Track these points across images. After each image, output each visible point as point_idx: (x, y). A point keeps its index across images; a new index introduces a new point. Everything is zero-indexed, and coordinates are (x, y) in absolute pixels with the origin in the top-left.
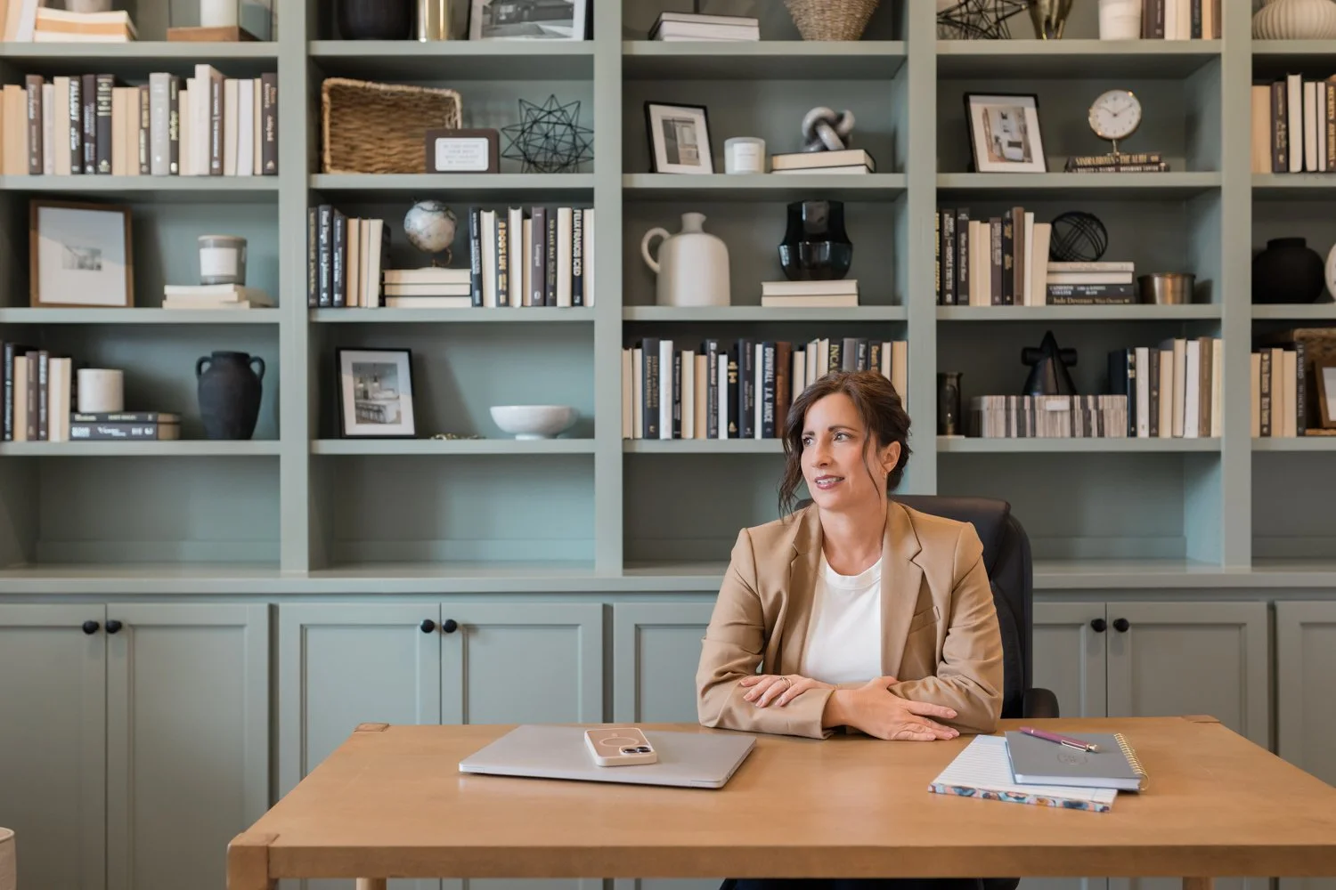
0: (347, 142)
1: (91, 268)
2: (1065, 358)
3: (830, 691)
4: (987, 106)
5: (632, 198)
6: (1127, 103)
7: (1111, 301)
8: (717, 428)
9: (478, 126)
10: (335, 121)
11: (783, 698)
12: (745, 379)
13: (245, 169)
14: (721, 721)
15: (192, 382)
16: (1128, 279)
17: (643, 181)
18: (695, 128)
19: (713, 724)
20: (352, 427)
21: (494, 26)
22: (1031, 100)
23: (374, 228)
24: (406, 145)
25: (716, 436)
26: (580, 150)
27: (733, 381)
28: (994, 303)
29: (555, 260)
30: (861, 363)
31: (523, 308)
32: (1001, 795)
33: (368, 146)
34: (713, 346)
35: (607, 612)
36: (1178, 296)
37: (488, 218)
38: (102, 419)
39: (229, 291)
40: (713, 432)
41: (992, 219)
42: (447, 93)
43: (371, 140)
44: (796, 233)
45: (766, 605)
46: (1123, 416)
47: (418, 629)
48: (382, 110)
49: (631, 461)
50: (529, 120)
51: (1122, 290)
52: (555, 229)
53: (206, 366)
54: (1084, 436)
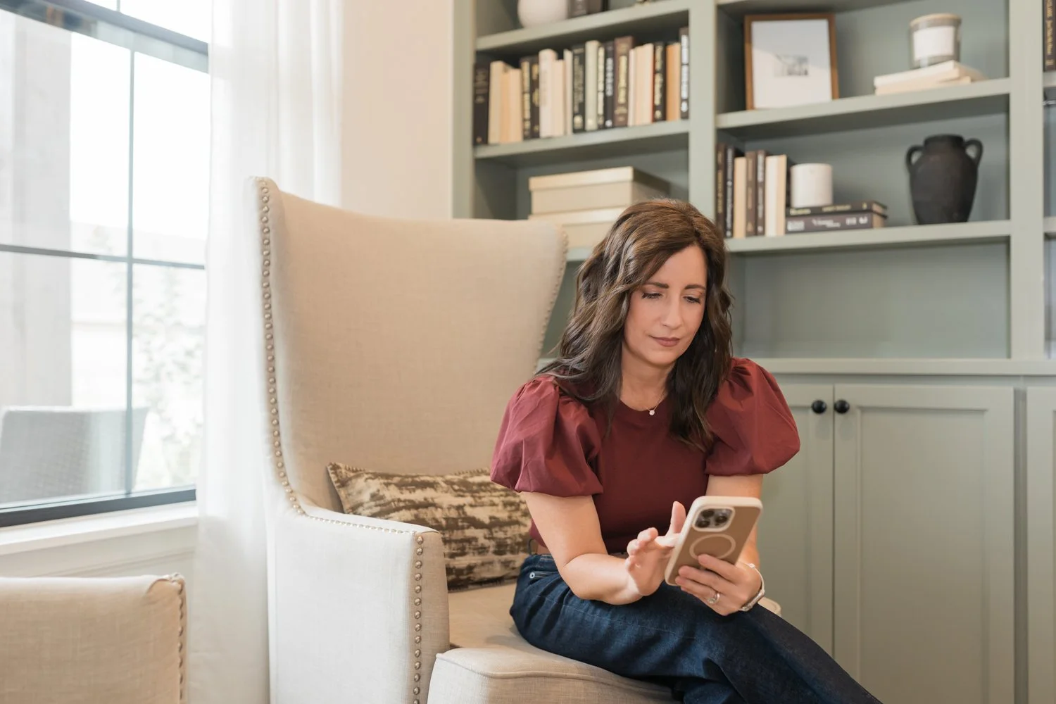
1: (800, 74)
38: (817, 212)
39: (949, 69)
53: (915, 158)
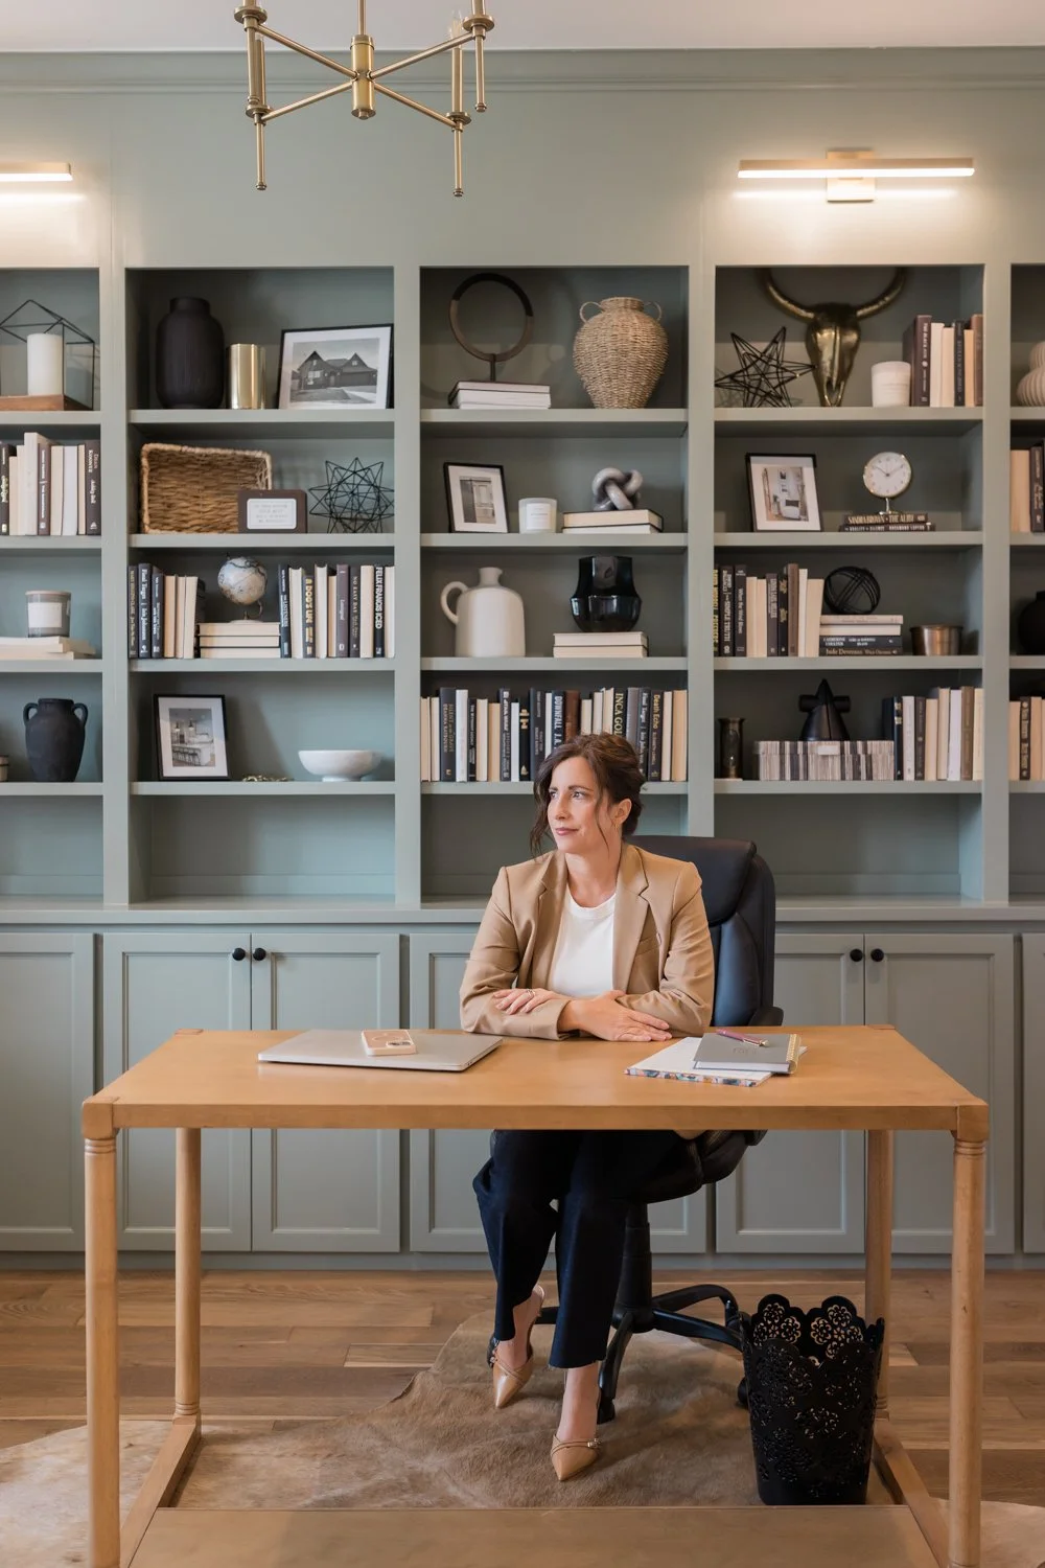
0: (165, 500)
2: (838, 704)
3: (565, 1002)
4: (766, 466)
5: (429, 556)
6: (898, 464)
7: (880, 652)
8: (509, 771)
9: (288, 485)
10: (154, 481)
11: (527, 1007)
12: (536, 725)
13: (70, 530)
14: (478, 1027)
15: (20, 727)
16: (896, 631)
17: (440, 540)
18: (490, 486)
19: (472, 1029)
20: (169, 769)
21: (302, 391)
22: (809, 460)
23: (189, 584)
24: (220, 503)
25: (509, 779)
26: (383, 509)
27: (524, 727)
28: (770, 655)
29: (359, 614)
30: (644, 711)
31: (328, 660)
32: (678, 1076)
33: (184, 504)
34: (506, 694)
35: (404, 941)
36: (946, 646)
37: (296, 575)
39: (55, 643)
40: (506, 775)
41: (768, 575)
42: (258, 454)
43: (187, 498)
44: (586, 588)
45: (519, 931)
46: (891, 760)
47: (231, 957)
48: (197, 470)
49: (429, 802)
50: (334, 481)
51: (891, 641)
52: (359, 585)
53: (33, 712)
54: (854, 779)
